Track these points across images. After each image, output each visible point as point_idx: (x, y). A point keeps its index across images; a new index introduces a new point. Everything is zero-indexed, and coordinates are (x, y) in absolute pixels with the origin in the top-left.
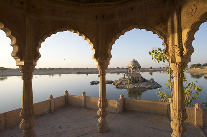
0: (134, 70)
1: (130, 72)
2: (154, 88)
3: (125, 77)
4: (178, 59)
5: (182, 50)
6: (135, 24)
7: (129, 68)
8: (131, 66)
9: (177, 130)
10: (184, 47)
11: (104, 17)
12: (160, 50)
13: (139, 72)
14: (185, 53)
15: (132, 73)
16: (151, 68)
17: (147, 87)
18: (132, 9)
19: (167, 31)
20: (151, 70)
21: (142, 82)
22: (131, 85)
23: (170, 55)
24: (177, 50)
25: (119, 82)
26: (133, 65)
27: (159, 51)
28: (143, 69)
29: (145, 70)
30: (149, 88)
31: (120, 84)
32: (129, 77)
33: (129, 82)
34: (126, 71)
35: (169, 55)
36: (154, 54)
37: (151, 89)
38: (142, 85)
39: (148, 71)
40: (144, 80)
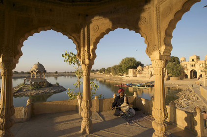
0: (39, 75)
1: (33, 76)
2: (60, 92)
3: (26, 83)
4: (87, 62)
5: (89, 55)
6: (52, 25)
7: (32, 72)
8: (35, 70)
9: (86, 117)
10: (91, 53)
11: (14, 5)
12: (72, 53)
13: (44, 77)
14: (91, 57)
15: (35, 77)
16: (56, 72)
17: (52, 91)
18: (51, 10)
19: (80, 38)
20: (57, 75)
21: (47, 87)
22: (34, 91)
23: (82, 58)
24: (86, 55)
25: (18, 89)
26: (37, 69)
27: (72, 55)
28: (48, 73)
29: (50, 74)
30: (54, 93)
31: (18, 91)
32: (31, 83)
33: (31, 88)
34: (28, 75)
35: (80, 58)
36: (67, 57)
37: (57, 93)
38: (47, 90)
39: (53, 76)
40: (50, 85)
